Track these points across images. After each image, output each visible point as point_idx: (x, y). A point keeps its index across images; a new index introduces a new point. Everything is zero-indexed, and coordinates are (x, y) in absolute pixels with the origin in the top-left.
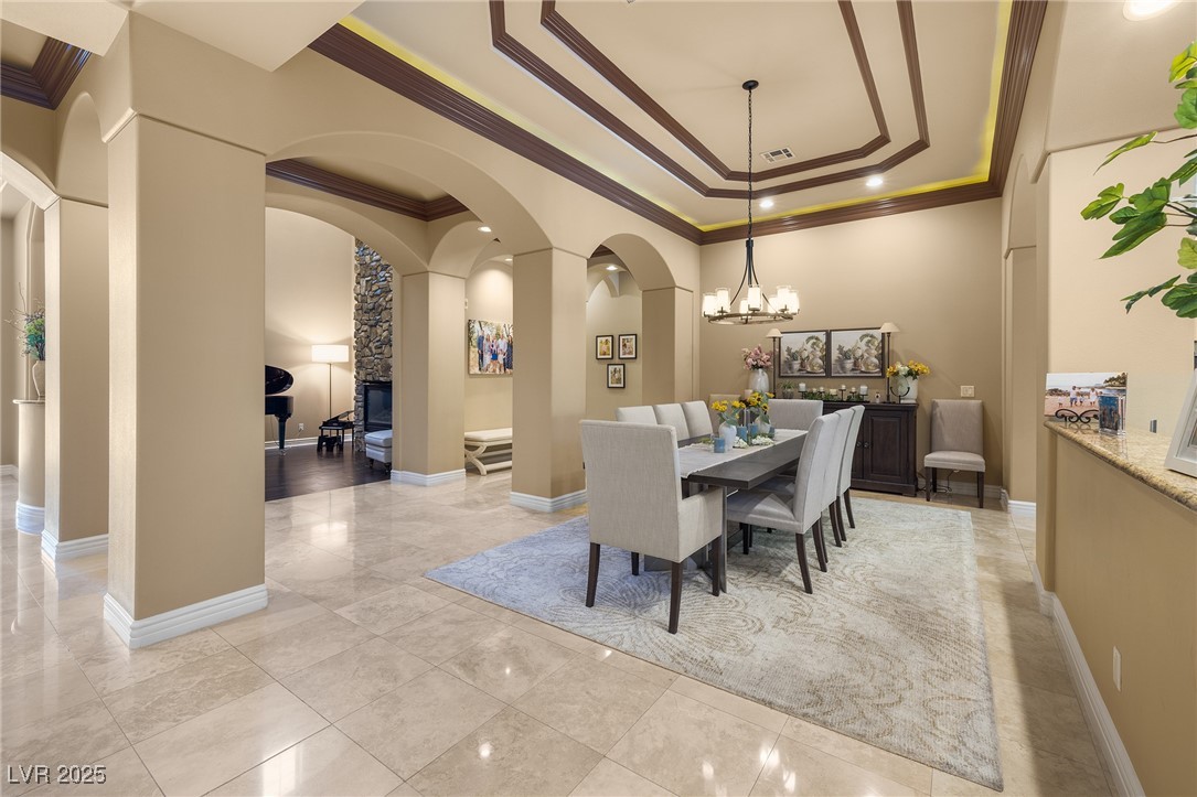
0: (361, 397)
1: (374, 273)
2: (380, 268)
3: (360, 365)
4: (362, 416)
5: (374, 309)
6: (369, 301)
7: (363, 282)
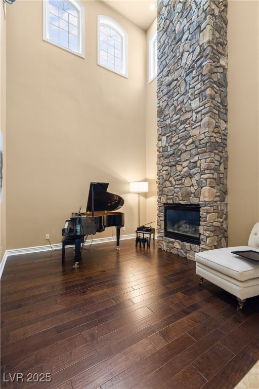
0: (162, 214)
1: (174, 128)
2: (179, 124)
3: (161, 193)
4: (163, 227)
5: (173, 154)
6: (169, 150)
7: (164, 138)
